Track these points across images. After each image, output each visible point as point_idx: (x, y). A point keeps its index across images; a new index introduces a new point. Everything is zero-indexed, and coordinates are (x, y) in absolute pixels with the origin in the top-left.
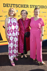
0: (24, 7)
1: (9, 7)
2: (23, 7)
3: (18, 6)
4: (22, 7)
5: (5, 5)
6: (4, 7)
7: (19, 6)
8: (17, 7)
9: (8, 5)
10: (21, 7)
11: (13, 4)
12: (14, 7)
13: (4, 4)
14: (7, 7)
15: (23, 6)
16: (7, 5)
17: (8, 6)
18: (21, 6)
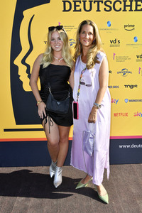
0: (136, 10)
1: (80, 10)
2: (131, 10)
3: (112, 5)
4: (128, 8)
5: (67, 4)
6: (65, 10)
8: (108, 8)
9: (77, 4)
10: (125, 10)
11: (95, 2)
12: (98, 10)
13: (64, 2)
14: (75, 10)
15: (131, 6)
16: (75, 4)
17: (78, 8)
18: (125, 6)
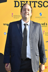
7: (46, 4)
9: (23, 3)
11: (33, 2)
12: (35, 7)
13: (15, 2)
